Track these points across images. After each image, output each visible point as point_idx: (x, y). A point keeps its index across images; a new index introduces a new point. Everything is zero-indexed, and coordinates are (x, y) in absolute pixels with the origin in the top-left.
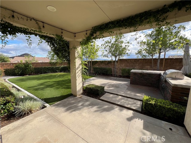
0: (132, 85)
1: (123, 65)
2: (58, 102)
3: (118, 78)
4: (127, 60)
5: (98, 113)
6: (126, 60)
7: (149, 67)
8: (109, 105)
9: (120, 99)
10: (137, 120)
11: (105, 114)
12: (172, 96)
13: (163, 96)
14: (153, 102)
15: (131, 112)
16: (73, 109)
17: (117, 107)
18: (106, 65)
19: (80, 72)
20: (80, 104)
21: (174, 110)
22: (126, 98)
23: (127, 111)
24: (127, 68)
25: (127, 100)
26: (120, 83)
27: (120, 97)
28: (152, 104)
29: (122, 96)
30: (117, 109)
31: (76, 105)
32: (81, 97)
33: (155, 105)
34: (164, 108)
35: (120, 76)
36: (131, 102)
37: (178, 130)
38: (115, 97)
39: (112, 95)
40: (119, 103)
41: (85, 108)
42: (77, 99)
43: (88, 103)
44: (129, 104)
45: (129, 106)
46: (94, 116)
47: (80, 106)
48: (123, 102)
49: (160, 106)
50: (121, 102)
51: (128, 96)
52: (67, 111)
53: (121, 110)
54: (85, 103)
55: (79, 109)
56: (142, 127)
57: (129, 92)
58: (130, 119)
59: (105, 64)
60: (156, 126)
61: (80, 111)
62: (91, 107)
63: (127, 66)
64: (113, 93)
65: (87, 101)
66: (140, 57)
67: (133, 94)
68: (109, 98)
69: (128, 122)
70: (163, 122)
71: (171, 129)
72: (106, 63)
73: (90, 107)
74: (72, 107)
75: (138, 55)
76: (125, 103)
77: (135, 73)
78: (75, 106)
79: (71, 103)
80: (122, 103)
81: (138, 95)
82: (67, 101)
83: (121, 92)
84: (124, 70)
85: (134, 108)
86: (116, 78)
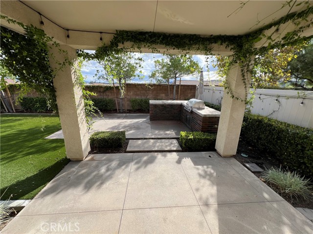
0: (153, 121)
1: (132, 93)
2: (49, 185)
3: (128, 114)
4: (137, 86)
5: (142, 170)
6: (135, 85)
7: (164, 95)
8: (147, 155)
9: (153, 143)
10: (184, 160)
11: (150, 167)
12: (202, 126)
13: (188, 128)
14: (191, 137)
15: (175, 153)
16: (96, 182)
17: (158, 154)
18: (102, 94)
19: (82, 113)
20: (103, 170)
21: (207, 139)
22: (159, 141)
23: (171, 154)
24: (137, 97)
25: (161, 142)
26: (137, 122)
27: (152, 141)
28: (191, 139)
29: (152, 139)
30: (159, 156)
31: (98, 174)
32: (92, 159)
33: (194, 139)
34: (201, 140)
35: (130, 111)
36: (167, 143)
37: (214, 155)
38: (145, 143)
39: (140, 142)
40: (156, 149)
41: (118, 172)
42: (86, 164)
43: (114, 164)
44: (166, 146)
45: (168, 149)
46: (140, 177)
47: (105, 173)
48: (159, 145)
49: (198, 138)
50: (158, 147)
51: (159, 137)
52: (88, 190)
53: (165, 156)
54: (110, 165)
55: (109, 177)
56: (192, 164)
57: (157, 132)
58: (179, 162)
59: (100, 92)
60: (201, 159)
61: (113, 179)
62: (126, 168)
63: (137, 95)
64: (139, 137)
65: (110, 161)
66: (154, 82)
67: (162, 132)
68: (138, 146)
69: (180, 165)
70: (203, 153)
71: (210, 156)
72: (102, 90)
73: (123, 167)
74: (92, 179)
75: (152, 79)
76: (162, 145)
77: (156, 105)
78: (95, 176)
79: (82, 174)
80: (160, 147)
81: (168, 132)
82: (68, 174)
83: (147, 134)
84: (134, 102)
85: (175, 149)
86: (124, 115)
